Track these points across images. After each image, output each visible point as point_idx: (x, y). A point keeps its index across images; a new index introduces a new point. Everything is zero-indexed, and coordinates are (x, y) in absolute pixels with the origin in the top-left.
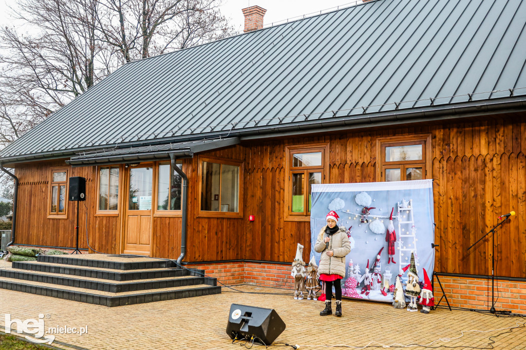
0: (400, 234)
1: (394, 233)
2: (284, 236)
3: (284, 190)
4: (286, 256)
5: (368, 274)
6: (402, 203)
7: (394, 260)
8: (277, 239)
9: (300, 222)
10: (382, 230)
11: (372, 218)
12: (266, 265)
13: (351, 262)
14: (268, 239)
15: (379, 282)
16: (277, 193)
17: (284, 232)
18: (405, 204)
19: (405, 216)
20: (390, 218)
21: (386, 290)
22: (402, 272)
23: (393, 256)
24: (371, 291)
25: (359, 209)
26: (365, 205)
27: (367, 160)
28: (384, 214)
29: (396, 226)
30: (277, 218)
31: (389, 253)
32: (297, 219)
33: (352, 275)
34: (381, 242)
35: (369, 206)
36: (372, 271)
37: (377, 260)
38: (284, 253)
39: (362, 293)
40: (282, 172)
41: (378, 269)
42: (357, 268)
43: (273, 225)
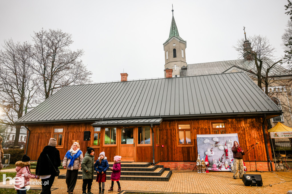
0: (229, 150)
1: (227, 149)
2: (177, 152)
3: (176, 136)
4: (178, 159)
5: (220, 163)
6: (228, 140)
7: (228, 158)
8: (174, 153)
9: (183, 147)
10: (223, 149)
11: (219, 145)
12: (170, 163)
13: (214, 159)
14: (170, 153)
15: (224, 165)
16: (173, 138)
17: (177, 151)
18: (230, 141)
19: (230, 144)
21: (227, 168)
22: (231, 161)
23: (228, 157)
24: (222, 168)
25: (214, 143)
26: (216, 141)
27: (207, 127)
28: (223, 144)
29: (227, 147)
30: (173, 146)
31: (226, 156)
32: (182, 146)
33: (214, 163)
34: (223, 152)
35: (218, 141)
36: (221, 162)
37: (222, 158)
38: (177, 158)
39: (219, 169)
40: (174, 131)
41: (223, 161)
42: (216, 161)
43: (172, 149)
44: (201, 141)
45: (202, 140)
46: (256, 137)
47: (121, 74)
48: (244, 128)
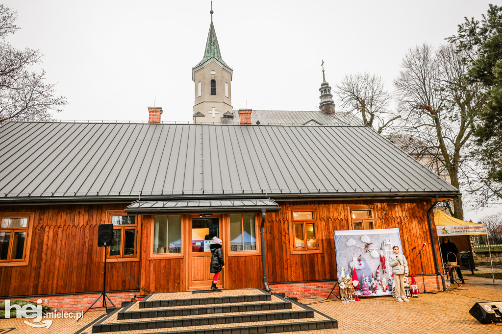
0: (387, 257)
1: (384, 257)
2: (291, 265)
3: (289, 234)
4: (293, 278)
5: (374, 281)
6: (386, 240)
7: (386, 272)
8: (285, 267)
9: (301, 255)
10: (378, 256)
11: (372, 250)
12: (279, 285)
13: (364, 275)
14: (278, 267)
15: (380, 285)
16: (283, 237)
17: (291, 261)
18: (387, 241)
19: (388, 248)
20: (381, 249)
21: (385, 289)
22: (391, 278)
23: (385, 269)
24: (377, 291)
25: (364, 245)
26: (367, 242)
28: (377, 247)
29: (384, 253)
30: (284, 252)
31: (383, 268)
32: (300, 253)
33: (365, 283)
34: (378, 263)
35: (369, 243)
36: (375, 279)
37: (377, 273)
38: (291, 275)
39: (373, 293)
40: (286, 223)
41: (378, 278)
42: (367, 279)
43: (281, 258)
44: (342, 242)
45: (344, 240)
46: (418, 233)
47: (149, 108)
48: (401, 220)
